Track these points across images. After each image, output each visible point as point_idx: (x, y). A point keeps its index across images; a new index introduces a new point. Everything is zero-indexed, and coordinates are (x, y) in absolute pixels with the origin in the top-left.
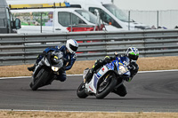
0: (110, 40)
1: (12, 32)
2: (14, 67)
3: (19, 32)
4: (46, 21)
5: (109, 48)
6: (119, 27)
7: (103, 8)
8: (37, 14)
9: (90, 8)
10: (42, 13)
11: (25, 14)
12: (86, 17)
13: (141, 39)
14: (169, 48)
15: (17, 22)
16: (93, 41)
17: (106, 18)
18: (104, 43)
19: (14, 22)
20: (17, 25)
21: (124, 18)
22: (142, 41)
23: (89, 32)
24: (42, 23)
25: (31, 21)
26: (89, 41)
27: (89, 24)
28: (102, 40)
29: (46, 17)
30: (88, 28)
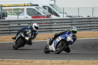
0: (53, 23)
1: (3, 19)
2: (4, 37)
3: (7, 19)
4: (20, 13)
5: (53, 27)
6: (58, 16)
7: (50, 6)
8: (15, 10)
9: (43, 7)
10: (18, 9)
11: (9, 9)
12: (41, 11)
13: (70, 22)
14: (84, 27)
15: (5, 13)
16: (45, 23)
17: (51, 11)
18: (50, 24)
19: (4, 14)
20: (5, 15)
21: (61, 11)
22: (70, 24)
23: (42, 19)
24: (18, 14)
25: (13, 13)
26: (43, 23)
27: (43, 14)
28: (49, 23)
29: (21, 11)
30: (42, 17)
